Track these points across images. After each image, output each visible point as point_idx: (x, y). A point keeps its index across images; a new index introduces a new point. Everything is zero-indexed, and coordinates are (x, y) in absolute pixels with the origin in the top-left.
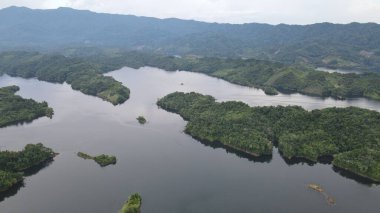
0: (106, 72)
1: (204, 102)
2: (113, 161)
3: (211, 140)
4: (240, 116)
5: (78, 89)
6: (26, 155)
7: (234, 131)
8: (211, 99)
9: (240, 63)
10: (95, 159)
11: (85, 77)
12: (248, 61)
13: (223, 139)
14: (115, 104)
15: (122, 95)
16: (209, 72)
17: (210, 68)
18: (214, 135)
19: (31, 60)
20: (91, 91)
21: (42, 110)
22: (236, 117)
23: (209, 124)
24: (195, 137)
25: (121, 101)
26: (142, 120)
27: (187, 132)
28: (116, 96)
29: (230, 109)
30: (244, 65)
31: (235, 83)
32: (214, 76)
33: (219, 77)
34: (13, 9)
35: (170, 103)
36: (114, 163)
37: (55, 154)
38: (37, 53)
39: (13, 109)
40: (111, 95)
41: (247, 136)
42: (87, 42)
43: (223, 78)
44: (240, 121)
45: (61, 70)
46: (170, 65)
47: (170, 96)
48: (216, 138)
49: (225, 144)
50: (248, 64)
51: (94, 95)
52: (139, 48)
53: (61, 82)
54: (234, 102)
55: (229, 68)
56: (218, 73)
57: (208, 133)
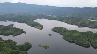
1: (65, 30)
2: (48, 48)
3: (72, 41)
5: (29, 25)
10: (43, 47)
11: (30, 22)
13: (75, 41)
15: (42, 27)
16: (61, 21)
17: (61, 19)
20: (33, 26)
28: (40, 28)
30: (70, 19)
37: (32, 45)
47: (55, 28)
48: (73, 41)
49: (76, 42)
53: (23, 23)
55: (66, 19)
56: (64, 21)
57: (70, 39)
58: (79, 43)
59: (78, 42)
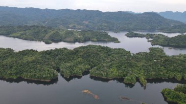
4: (33, 58)
7: (31, 68)
8: (10, 50)
9: (27, 28)
18: (16, 74)
22: (30, 59)
23: (11, 67)
29: (25, 55)
31: (26, 39)
32: (11, 37)
33: (14, 37)
41: (40, 70)
43: (17, 37)
44: (33, 62)
50: (32, 28)
54: (28, 50)
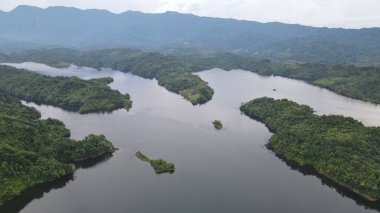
0: (196, 71)
1: (297, 113)
2: (171, 170)
3: (301, 162)
5: (163, 85)
6: (84, 145)
10: (152, 163)
11: (173, 74)
12: (365, 69)
13: (319, 165)
14: (194, 104)
15: (204, 95)
16: (310, 80)
17: (311, 75)
19: (132, 56)
20: (174, 88)
21: (121, 102)
24: (280, 156)
25: (202, 101)
26: (218, 125)
27: (270, 146)
28: (197, 96)
30: (358, 74)
34: (129, 13)
35: (257, 110)
36: (172, 172)
37: (115, 149)
38: (139, 51)
39: (97, 98)
40: (193, 94)
42: (186, 43)
45: (154, 66)
46: (265, 69)
48: (309, 162)
49: (321, 172)
51: (177, 92)
52: (236, 51)
53: (151, 78)
55: (338, 76)
56: (322, 82)
57: (298, 153)
58: (335, 179)
59: (333, 173)
